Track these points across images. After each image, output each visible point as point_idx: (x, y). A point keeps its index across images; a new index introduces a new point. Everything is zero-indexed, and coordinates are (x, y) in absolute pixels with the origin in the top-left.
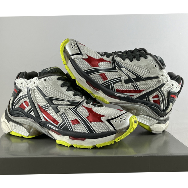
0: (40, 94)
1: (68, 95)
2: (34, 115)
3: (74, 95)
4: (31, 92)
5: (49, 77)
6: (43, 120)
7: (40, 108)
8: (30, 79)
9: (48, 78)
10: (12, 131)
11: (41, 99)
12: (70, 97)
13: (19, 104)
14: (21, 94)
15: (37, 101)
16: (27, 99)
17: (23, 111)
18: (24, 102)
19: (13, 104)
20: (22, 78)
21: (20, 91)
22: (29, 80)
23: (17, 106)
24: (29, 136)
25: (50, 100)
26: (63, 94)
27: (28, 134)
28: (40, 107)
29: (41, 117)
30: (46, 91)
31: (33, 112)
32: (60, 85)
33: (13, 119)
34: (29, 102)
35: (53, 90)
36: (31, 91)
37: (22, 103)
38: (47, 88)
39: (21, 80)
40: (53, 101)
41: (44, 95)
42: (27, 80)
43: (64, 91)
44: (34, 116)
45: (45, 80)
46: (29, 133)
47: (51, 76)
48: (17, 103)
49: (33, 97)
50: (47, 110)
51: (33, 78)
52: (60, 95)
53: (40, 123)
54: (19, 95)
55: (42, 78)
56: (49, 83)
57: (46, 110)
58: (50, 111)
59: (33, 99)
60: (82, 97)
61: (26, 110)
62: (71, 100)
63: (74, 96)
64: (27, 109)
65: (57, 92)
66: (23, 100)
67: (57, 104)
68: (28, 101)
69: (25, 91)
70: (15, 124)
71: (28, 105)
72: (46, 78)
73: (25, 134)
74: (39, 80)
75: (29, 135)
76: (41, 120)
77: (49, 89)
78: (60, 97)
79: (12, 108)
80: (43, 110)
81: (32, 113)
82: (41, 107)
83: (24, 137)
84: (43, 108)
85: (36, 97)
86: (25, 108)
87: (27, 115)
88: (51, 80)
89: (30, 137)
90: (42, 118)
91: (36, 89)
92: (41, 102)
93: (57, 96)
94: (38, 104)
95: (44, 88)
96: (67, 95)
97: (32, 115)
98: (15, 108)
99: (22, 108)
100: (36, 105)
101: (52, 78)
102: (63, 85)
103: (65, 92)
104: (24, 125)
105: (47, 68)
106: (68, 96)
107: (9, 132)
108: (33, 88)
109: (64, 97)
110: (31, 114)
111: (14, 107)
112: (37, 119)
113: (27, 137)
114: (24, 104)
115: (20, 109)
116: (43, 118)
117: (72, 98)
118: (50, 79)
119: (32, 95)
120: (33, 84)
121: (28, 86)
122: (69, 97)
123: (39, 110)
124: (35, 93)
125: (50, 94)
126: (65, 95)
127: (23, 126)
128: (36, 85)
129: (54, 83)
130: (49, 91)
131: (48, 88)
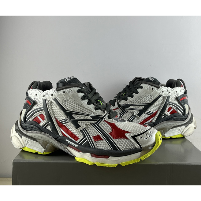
0: (58, 107)
2: (50, 130)
3: (96, 109)
4: (48, 105)
5: (68, 89)
6: (61, 135)
7: (57, 122)
8: (46, 90)
9: (68, 90)
10: (25, 146)
11: (59, 113)
12: (91, 111)
13: (34, 117)
14: (35, 107)
15: (54, 115)
16: (43, 113)
17: (38, 125)
18: (39, 115)
19: (25, 117)
20: (36, 89)
21: (35, 103)
23: (31, 119)
24: (45, 153)
25: (69, 114)
26: (83, 107)
27: (44, 150)
29: (59, 132)
30: (65, 104)
31: (49, 126)
32: (81, 98)
33: (25, 133)
34: (45, 116)
35: (73, 104)
36: (48, 104)
37: (37, 117)
38: (66, 101)
39: (35, 91)
40: (73, 115)
41: (63, 109)
42: (42, 91)
43: (84, 105)
45: (64, 92)
47: (71, 87)
48: (31, 116)
49: (50, 111)
50: (66, 125)
51: (49, 90)
52: (81, 109)
53: (57, 138)
54: (33, 107)
55: (60, 90)
56: (69, 96)
57: (64, 125)
58: (69, 126)
60: (104, 111)
61: (41, 124)
62: (92, 114)
63: (95, 110)
64: (42, 123)
65: (77, 106)
66: (38, 113)
67: (77, 118)
68: (44, 114)
69: (41, 104)
70: (28, 139)
71: (43, 119)
72: (66, 90)
73: (39, 149)
74: (57, 92)
76: (58, 136)
77: (69, 102)
78: (81, 111)
79: (25, 122)
80: (61, 125)
81: (49, 128)
82: (59, 121)
83: (39, 153)
84: (61, 122)
85: (53, 110)
87: (43, 130)
88: (70, 92)
91: (53, 101)
92: (61, 116)
93: (77, 110)
94: (55, 118)
95: (63, 101)
96: (88, 109)
97: (48, 130)
98: (28, 121)
99: (36, 121)
100: (54, 120)
101: (71, 90)
102: (83, 98)
103: (86, 105)
104: (38, 141)
106: (89, 110)
107: (22, 147)
108: (50, 100)
109: (85, 111)
112: (54, 133)
113: (42, 154)
114: (39, 117)
115: (34, 122)
116: (61, 133)
117: (93, 112)
118: (69, 91)
119: (49, 108)
120: (51, 96)
121: (45, 98)
122: (90, 111)
123: (57, 125)
124: (53, 106)
125: (69, 107)
126: (85, 108)
128: (54, 97)
129: (74, 96)
130: (68, 104)
131: (68, 101)
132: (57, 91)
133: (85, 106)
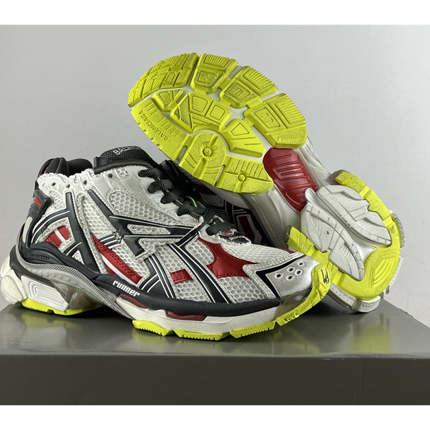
0: (97, 208)
1: (165, 212)
2: (81, 260)
3: (180, 213)
4: (76, 205)
5: (120, 170)
6: (103, 271)
7: (96, 243)
8: (73, 174)
9: (119, 172)
10: (28, 298)
11: (99, 222)
12: (169, 217)
13: (47, 234)
14: (50, 211)
15: (89, 226)
16: (66, 222)
17: (55, 250)
18: (59, 228)
19: (30, 235)
20: (54, 172)
21: (49, 202)
22: (71, 176)
23: (41, 239)
24: (68, 311)
25: (122, 224)
26: (152, 209)
27: (66, 304)
28: (96, 241)
29: (99, 265)
30: (111, 202)
31: (78, 252)
32: (146, 189)
33: (29, 269)
34: (70, 229)
35: (129, 201)
36: (77, 202)
37: (53, 232)
38: (115, 195)
39: (52, 177)
40: (129, 227)
41: (107, 212)
42: (66, 177)
43: (154, 203)
44: (80, 263)
45: (110, 176)
46: (68, 302)
47: (125, 166)
48: (42, 231)
49: (80, 217)
50: (114, 248)
51: (80, 172)
52: (146, 212)
53: (95, 278)
54: (45, 211)
55: (102, 171)
56: (120, 184)
57: (110, 248)
58: (120, 251)
59: (81, 220)
60: (198, 218)
61: (62, 248)
62: (171, 224)
63: (179, 215)
64: (64, 245)
65: (139, 205)
66: (56, 224)
67: (137, 232)
68: (68, 225)
69: (61, 203)
70: (34, 282)
71: (66, 237)
72: (114, 171)
73: (59, 304)
74: (95, 176)
75: (68, 308)
76: (97, 273)
77: (120, 197)
78: (146, 216)
79: (29, 244)
80: (104, 248)
81: (78, 256)
82: (100, 240)
83: (55, 312)
84: (103, 243)
85: (87, 216)
86: (61, 242)
87: (66, 260)
88: (124, 176)
89: (70, 313)
90: (100, 268)
91: (88, 196)
92: (101, 227)
93: (138, 214)
94: (91, 234)
95: (107, 194)
96: (161, 213)
97: (77, 261)
98: (36, 242)
99: (53, 242)
100: (88, 237)
101: (127, 172)
102: (152, 189)
103: (158, 204)
104: (56, 284)
105: (117, 149)
106: (165, 215)
107: (20, 300)
108: (80, 194)
109: (155, 216)
110: (74, 258)
111: (34, 242)
112: (89, 269)
113: (63, 314)
114: (58, 233)
115: (47, 245)
116: (103, 267)
117: (174, 220)
118: (122, 174)
119: (78, 211)
120: (82, 185)
121: (69, 190)
122: (167, 218)
123: (94, 248)
124: (86, 208)
125: (122, 208)
126: (156, 211)
127: (53, 286)
128: (88, 186)
129: (131, 184)
130: (119, 201)
131: (118, 195)
132: (96, 174)
133: (156, 207)
